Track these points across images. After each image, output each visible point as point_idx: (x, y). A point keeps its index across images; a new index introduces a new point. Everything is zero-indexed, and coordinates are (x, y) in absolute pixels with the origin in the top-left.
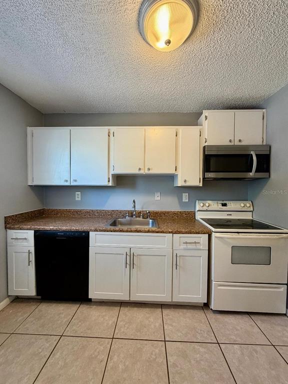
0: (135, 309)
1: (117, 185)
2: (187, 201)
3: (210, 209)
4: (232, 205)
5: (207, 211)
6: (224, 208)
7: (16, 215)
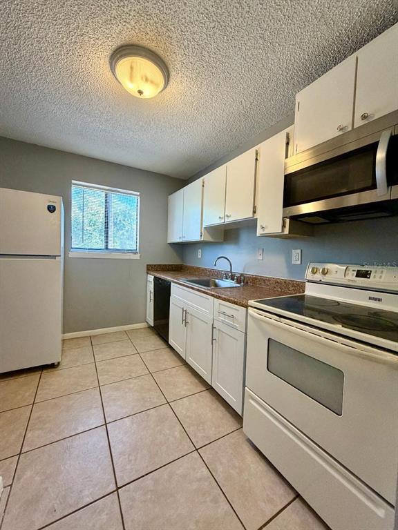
0: (190, 373)
1: (225, 240)
2: (299, 262)
3: (327, 279)
4: (383, 276)
5: (320, 282)
6: (361, 281)
7: (155, 265)
